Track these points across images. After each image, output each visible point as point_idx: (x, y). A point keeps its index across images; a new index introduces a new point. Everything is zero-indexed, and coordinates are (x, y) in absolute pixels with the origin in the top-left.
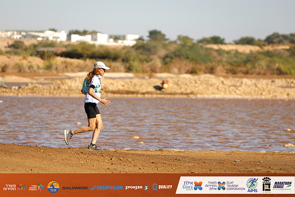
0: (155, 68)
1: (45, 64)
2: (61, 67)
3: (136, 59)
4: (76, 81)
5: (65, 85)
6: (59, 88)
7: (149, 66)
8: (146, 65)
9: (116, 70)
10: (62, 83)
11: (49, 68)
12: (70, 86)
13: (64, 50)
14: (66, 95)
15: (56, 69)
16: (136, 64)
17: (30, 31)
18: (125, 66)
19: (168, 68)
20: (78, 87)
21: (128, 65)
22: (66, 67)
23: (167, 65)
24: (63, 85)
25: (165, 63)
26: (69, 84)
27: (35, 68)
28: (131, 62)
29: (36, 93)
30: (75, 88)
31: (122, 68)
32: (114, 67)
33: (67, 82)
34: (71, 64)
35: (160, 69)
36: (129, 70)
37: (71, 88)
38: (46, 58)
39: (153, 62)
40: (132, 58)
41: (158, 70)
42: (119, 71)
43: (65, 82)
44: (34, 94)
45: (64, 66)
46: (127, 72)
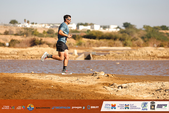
0: (140, 44)
1: (76, 42)
2: (87, 44)
3: (129, 39)
4: (138, 51)
5: (132, 53)
6: (129, 55)
7: (136, 43)
8: (135, 43)
9: (118, 45)
10: (130, 52)
11: (80, 44)
12: (135, 54)
13: (85, 34)
14: (136, 60)
15: (84, 45)
16: (129, 42)
17: (55, 24)
18: (123, 43)
19: (147, 44)
20: (140, 55)
21: (124, 42)
22: (90, 44)
23: (147, 42)
24: (131, 53)
25: (145, 41)
26: (135, 53)
27: (72, 45)
28: (126, 41)
29: (118, 58)
30: (138, 56)
31: (121, 44)
32: (117, 44)
33: (133, 52)
34: (93, 42)
35: (143, 44)
36: (125, 45)
37: (136, 55)
38: (77, 39)
39: (139, 40)
40: (127, 38)
41: (141, 45)
42: (119, 46)
43: (132, 52)
44: (117, 59)
45: (89, 43)
46: (124, 46)
